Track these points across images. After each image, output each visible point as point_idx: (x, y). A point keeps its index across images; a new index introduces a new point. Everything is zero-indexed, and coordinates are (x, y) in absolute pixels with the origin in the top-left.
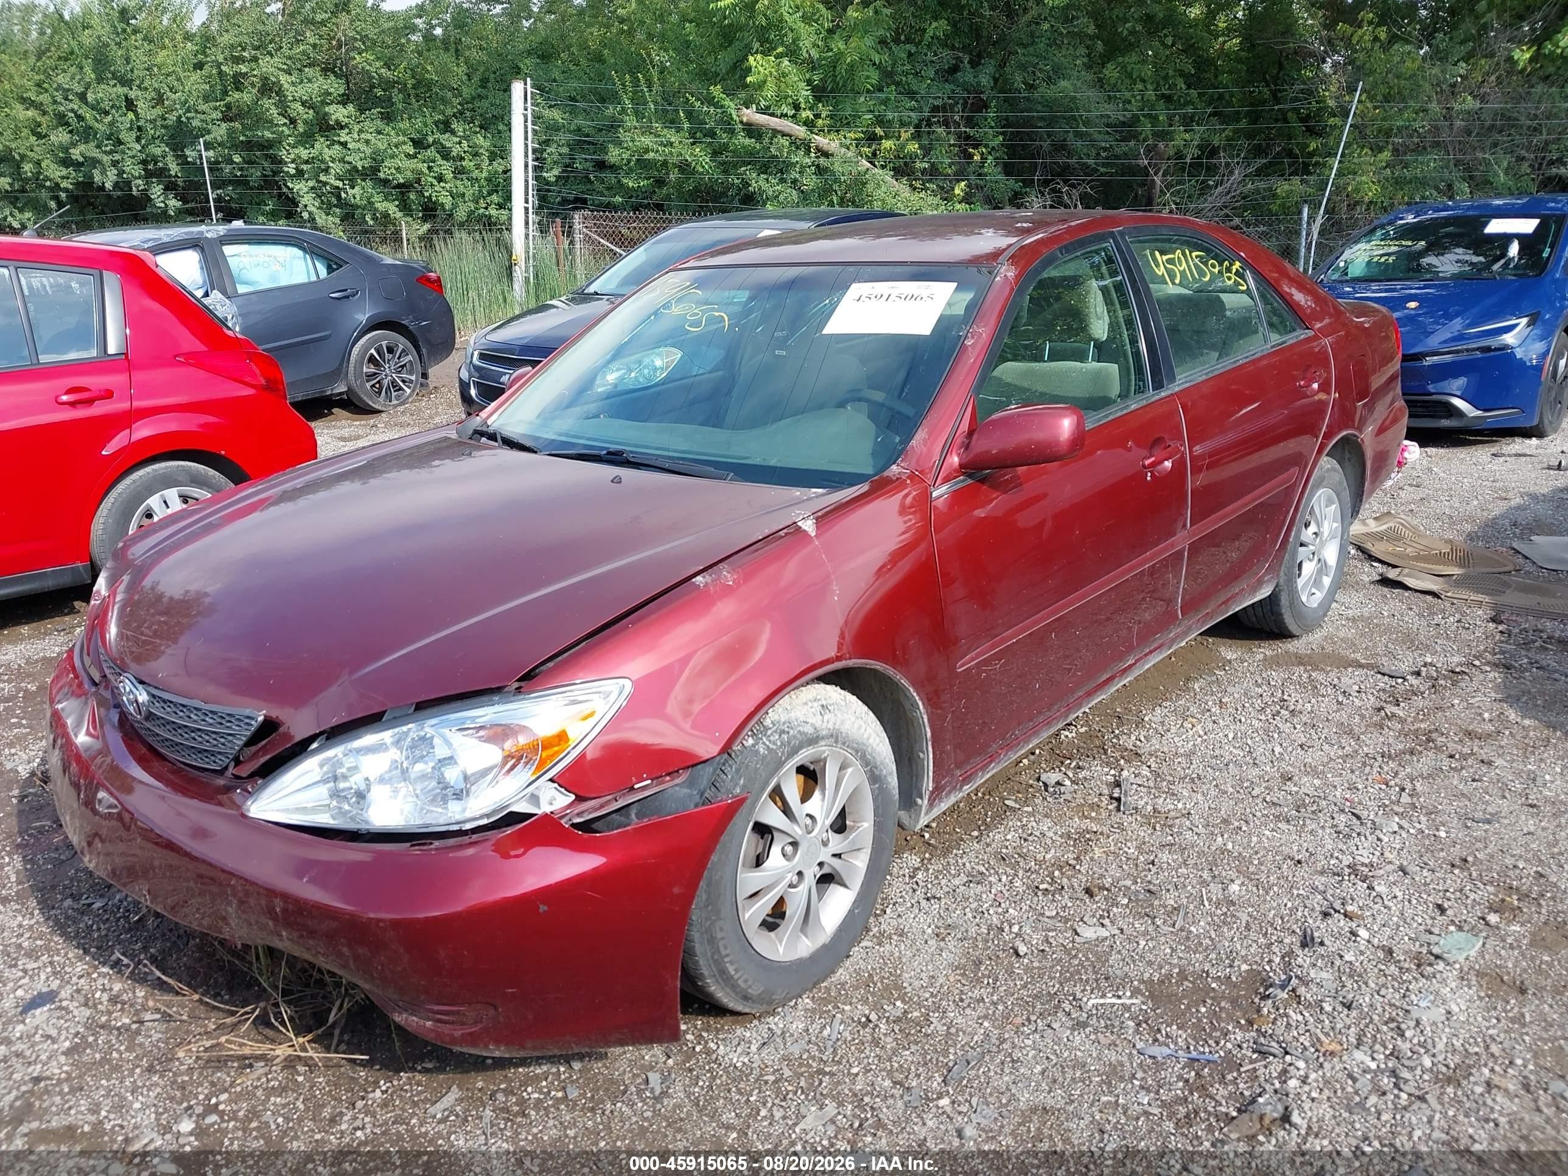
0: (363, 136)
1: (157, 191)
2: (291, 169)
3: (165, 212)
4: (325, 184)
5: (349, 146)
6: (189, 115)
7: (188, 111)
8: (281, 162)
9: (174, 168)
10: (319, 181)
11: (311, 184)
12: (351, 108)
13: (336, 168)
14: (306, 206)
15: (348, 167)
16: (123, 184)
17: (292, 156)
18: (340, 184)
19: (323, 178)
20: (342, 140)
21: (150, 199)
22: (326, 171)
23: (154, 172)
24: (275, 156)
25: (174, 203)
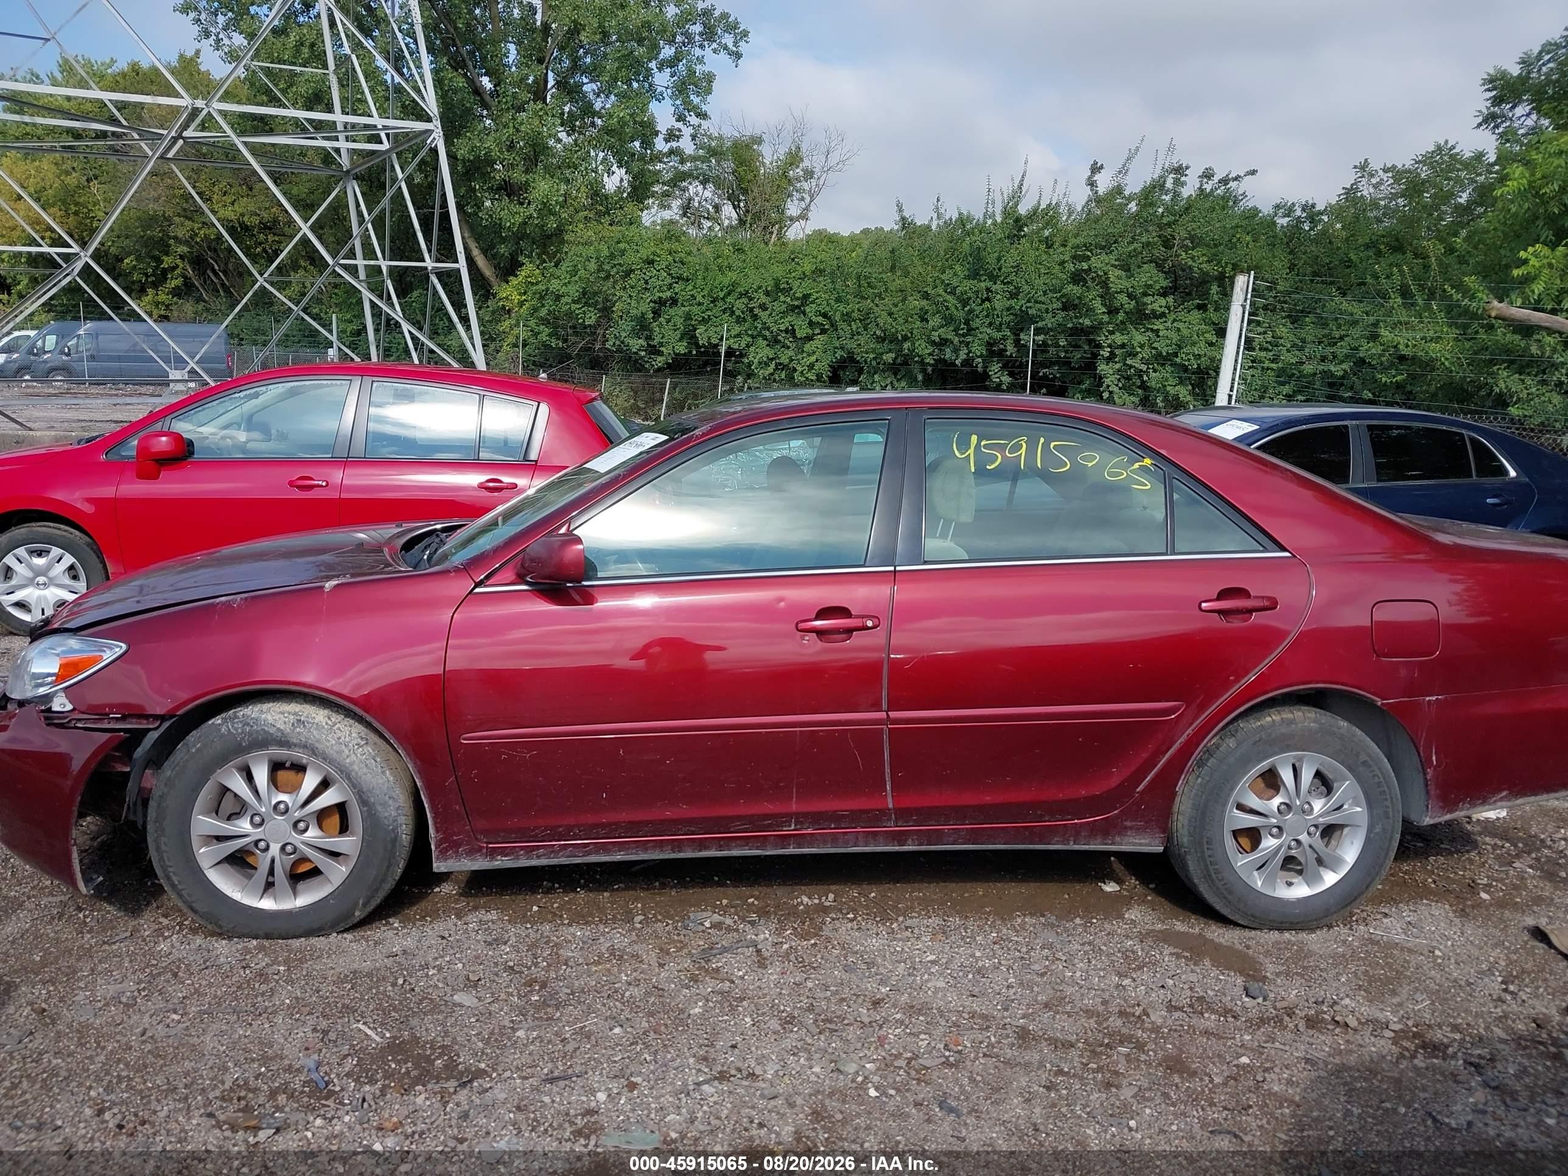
0: (1175, 324)
1: (995, 368)
2: (1105, 353)
3: (1000, 384)
4: (1131, 367)
5: (1161, 334)
6: (1028, 304)
7: (1029, 301)
8: (1099, 346)
9: (1011, 349)
10: (1125, 364)
11: (1118, 366)
12: (1170, 299)
13: (1146, 353)
14: (1108, 386)
15: (1154, 352)
16: (967, 362)
17: (1109, 342)
18: (1144, 367)
19: (1129, 362)
20: (1156, 327)
21: (989, 376)
22: (1134, 355)
23: (993, 351)
24: (1095, 340)
25: (1006, 379)
